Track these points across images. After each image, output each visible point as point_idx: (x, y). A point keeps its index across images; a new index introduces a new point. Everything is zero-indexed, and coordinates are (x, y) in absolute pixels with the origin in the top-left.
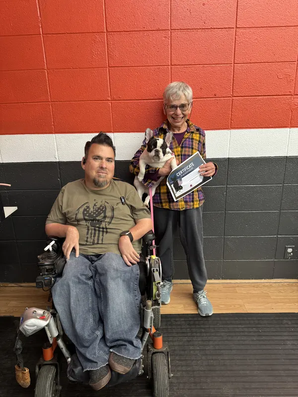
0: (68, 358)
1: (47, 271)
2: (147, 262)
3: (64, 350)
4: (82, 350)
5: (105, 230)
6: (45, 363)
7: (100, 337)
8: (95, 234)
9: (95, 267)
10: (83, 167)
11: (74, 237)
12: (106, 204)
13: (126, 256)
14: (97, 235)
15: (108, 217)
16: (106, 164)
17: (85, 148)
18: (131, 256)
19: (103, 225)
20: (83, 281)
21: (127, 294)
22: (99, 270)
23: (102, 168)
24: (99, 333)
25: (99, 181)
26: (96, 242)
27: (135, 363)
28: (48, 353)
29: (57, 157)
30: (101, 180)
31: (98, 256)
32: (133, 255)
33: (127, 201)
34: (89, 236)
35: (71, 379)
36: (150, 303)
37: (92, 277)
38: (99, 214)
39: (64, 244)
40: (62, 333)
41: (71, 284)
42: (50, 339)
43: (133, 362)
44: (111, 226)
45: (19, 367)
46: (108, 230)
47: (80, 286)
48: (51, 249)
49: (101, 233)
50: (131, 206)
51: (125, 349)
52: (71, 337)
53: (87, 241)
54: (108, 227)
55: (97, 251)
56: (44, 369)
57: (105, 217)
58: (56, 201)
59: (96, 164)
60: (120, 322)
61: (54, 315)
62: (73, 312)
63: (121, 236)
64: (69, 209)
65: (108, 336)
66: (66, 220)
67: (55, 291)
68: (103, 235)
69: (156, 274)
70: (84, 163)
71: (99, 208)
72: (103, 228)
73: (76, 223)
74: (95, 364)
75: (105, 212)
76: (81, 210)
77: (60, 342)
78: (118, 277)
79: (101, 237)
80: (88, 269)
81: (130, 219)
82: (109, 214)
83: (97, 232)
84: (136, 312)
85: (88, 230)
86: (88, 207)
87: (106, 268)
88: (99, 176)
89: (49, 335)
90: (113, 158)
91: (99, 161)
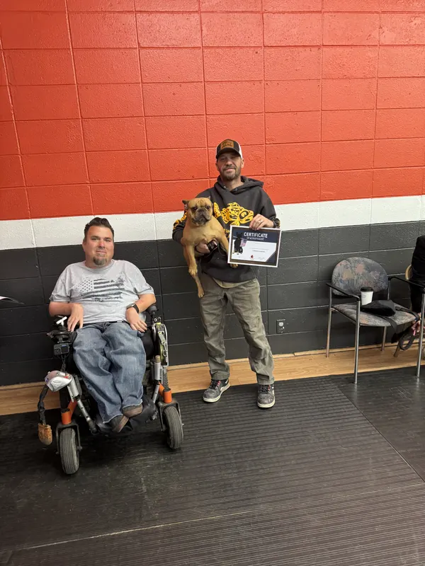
0: (88, 417)
1: (64, 339)
2: (154, 328)
3: (83, 410)
6: (65, 426)
10: (84, 248)
11: (78, 312)
13: (134, 325)
16: (103, 243)
17: (85, 230)
18: (138, 324)
23: (100, 247)
25: (98, 260)
28: (67, 418)
30: (101, 258)
36: (159, 357)
42: (72, 398)
45: (42, 424)
48: (63, 324)
56: (65, 432)
59: (95, 244)
63: (127, 308)
69: (162, 337)
77: (80, 402)
88: (98, 255)
89: (71, 394)
90: (111, 237)
91: (97, 241)
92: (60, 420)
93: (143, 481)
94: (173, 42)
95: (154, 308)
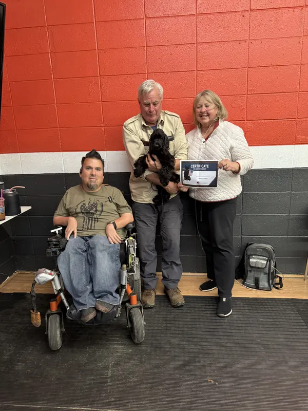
0: (67, 307)
1: (55, 245)
2: (126, 242)
3: (65, 301)
4: (77, 299)
5: (97, 220)
6: (53, 312)
7: (90, 290)
8: (89, 222)
9: (88, 244)
10: (81, 176)
11: (73, 224)
12: (97, 202)
14: (90, 223)
15: (99, 211)
16: (95, 172)
18: (114, 238)
19: (95, 216)
20: (79, 252)
21: (110, 263)
22: (91, 246)
23: (92, 175)
24: (89, 287)
26: (90, 228)
27: (113, 308)
28: (54, 305)
29: (63, 170)
30: (92, 184)
31: (91, 237)
32: (115, 237)
33: (113, 201)
34: (85, 224)
35: (69, 318)
36: (125, 266)
37: (86, 251)
38: (92, 208)
39: (67, 229)
40: (63, 288)
41: (71, 254)
42: (55, 291)
43: (112, 307)
44: (101, 217)
45: (33, 310)
46: (99, 220)
47: (77, 256)
48: (57, 232)
49: (93, 222)
50: (117, 204)
51: (107, 297)
52: (70, 291)
53: (83, 228)
54: (98, 217)
55: (91, 234)
56: (52, 317)
57: (96, 211)
58: (62, 201)
59: (88, 172)
60: (104, 281)
61: (59, 275)
62: (71, 272)
63: (108, 224)
64: (71, 206)
65: (95, 290)
66: (69, 213)
67: (59, 259)
68: (95, 223)
69: (131, 249)
70: (81, 172)
71: (92, 205)
72: (95, 218)
73: (76, 215)
74: (85, 306)
75: (96, 207)
76: (80, 206)
77: (62, 294)
78: (104, 250)
79: (93, 225)
80: (83, 244)
81: (116, 213)
82: (99, 208)
83: (90, 221)
84: (117, 275)
85: (84, 219)
86: (84, 204)
87: (95, 243)
88: (91, 181)
89: (54, 288)
90: (102, 167)
91: (90, 170)
92: (49, 307)
93: (110, 367)
94: (173, 11)
95: (131, 226)
